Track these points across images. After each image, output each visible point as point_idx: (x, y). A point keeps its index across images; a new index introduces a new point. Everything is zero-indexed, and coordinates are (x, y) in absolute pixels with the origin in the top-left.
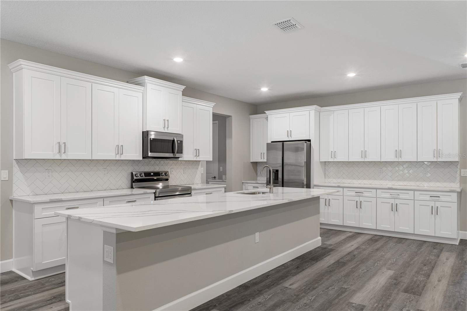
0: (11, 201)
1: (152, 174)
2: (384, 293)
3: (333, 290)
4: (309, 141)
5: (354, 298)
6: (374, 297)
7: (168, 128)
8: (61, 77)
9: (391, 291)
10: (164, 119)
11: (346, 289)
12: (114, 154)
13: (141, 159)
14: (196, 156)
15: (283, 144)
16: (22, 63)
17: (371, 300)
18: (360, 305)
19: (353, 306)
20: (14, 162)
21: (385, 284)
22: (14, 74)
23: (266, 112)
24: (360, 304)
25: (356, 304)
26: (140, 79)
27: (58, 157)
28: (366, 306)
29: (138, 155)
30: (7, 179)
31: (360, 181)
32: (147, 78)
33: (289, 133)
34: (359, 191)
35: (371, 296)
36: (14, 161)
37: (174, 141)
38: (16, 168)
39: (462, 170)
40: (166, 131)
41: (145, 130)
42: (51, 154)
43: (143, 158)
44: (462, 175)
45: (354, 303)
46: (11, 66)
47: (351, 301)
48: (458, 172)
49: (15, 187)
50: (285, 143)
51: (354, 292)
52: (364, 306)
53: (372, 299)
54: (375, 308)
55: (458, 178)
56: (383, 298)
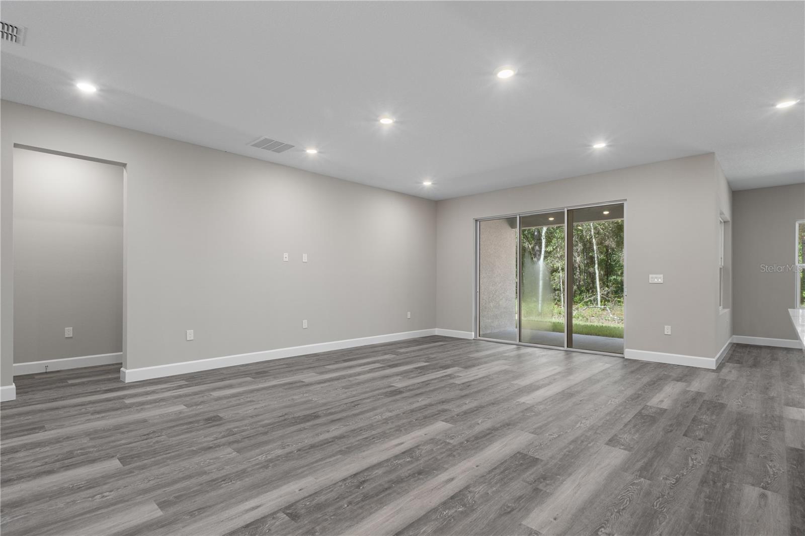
2: (573, 461)
3: (665, 476)
5: (622, 456)
6: (590, 455)
9: (560, 463)
11: (640, 476)
17: (597, 452)
18: (613, 446)
19: (623, 445)
21: (564, 480)
24: (613, 448)
25: (620, 448)
28: (605, 444)
35: (595, 458)
45: (622, 449)
47: (626, 452)
51: (625, 467)
52: (607, 444)
53: (595, 453)
54: (592, 441)
56: (577, 453)
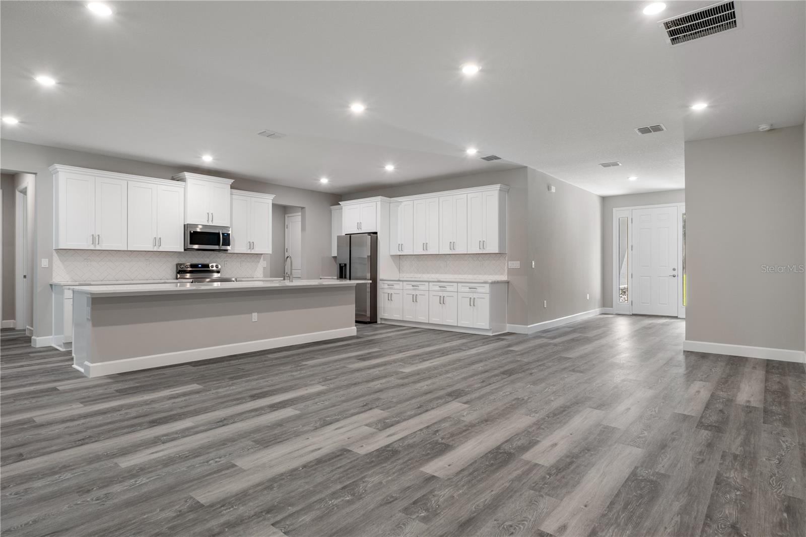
0: (51, 285)
1: (200, 266)
4: (376, 233)
7: (212, 221)
8: (96, 177)
10: (208, 212)
12: (152, 246)
13: (183, 250)
14: (250, 249)
15: (350, 237)
16: (57, 167)
20: (54, 253)
22: (54, 175)
23: (340, 203)
26: (181, 174)
27: (92, 247)
29: (179, 247)
30: (47, 266)
31: (428, 275)
32: (187, 175)
33: (359, 225)
34: (415, 283)
36: (54, 251)
37: (219, 234)
38: (56, 257)
39: (509, 262)
40: (210, 224)
41: (186, 223)
42: (86, 245)
43: (185, 250)
44: (509, 267)
46: (51, 168)
48: (507, 264)
49: (54, 275)
50: (352, 235)
55: (506, 271)
